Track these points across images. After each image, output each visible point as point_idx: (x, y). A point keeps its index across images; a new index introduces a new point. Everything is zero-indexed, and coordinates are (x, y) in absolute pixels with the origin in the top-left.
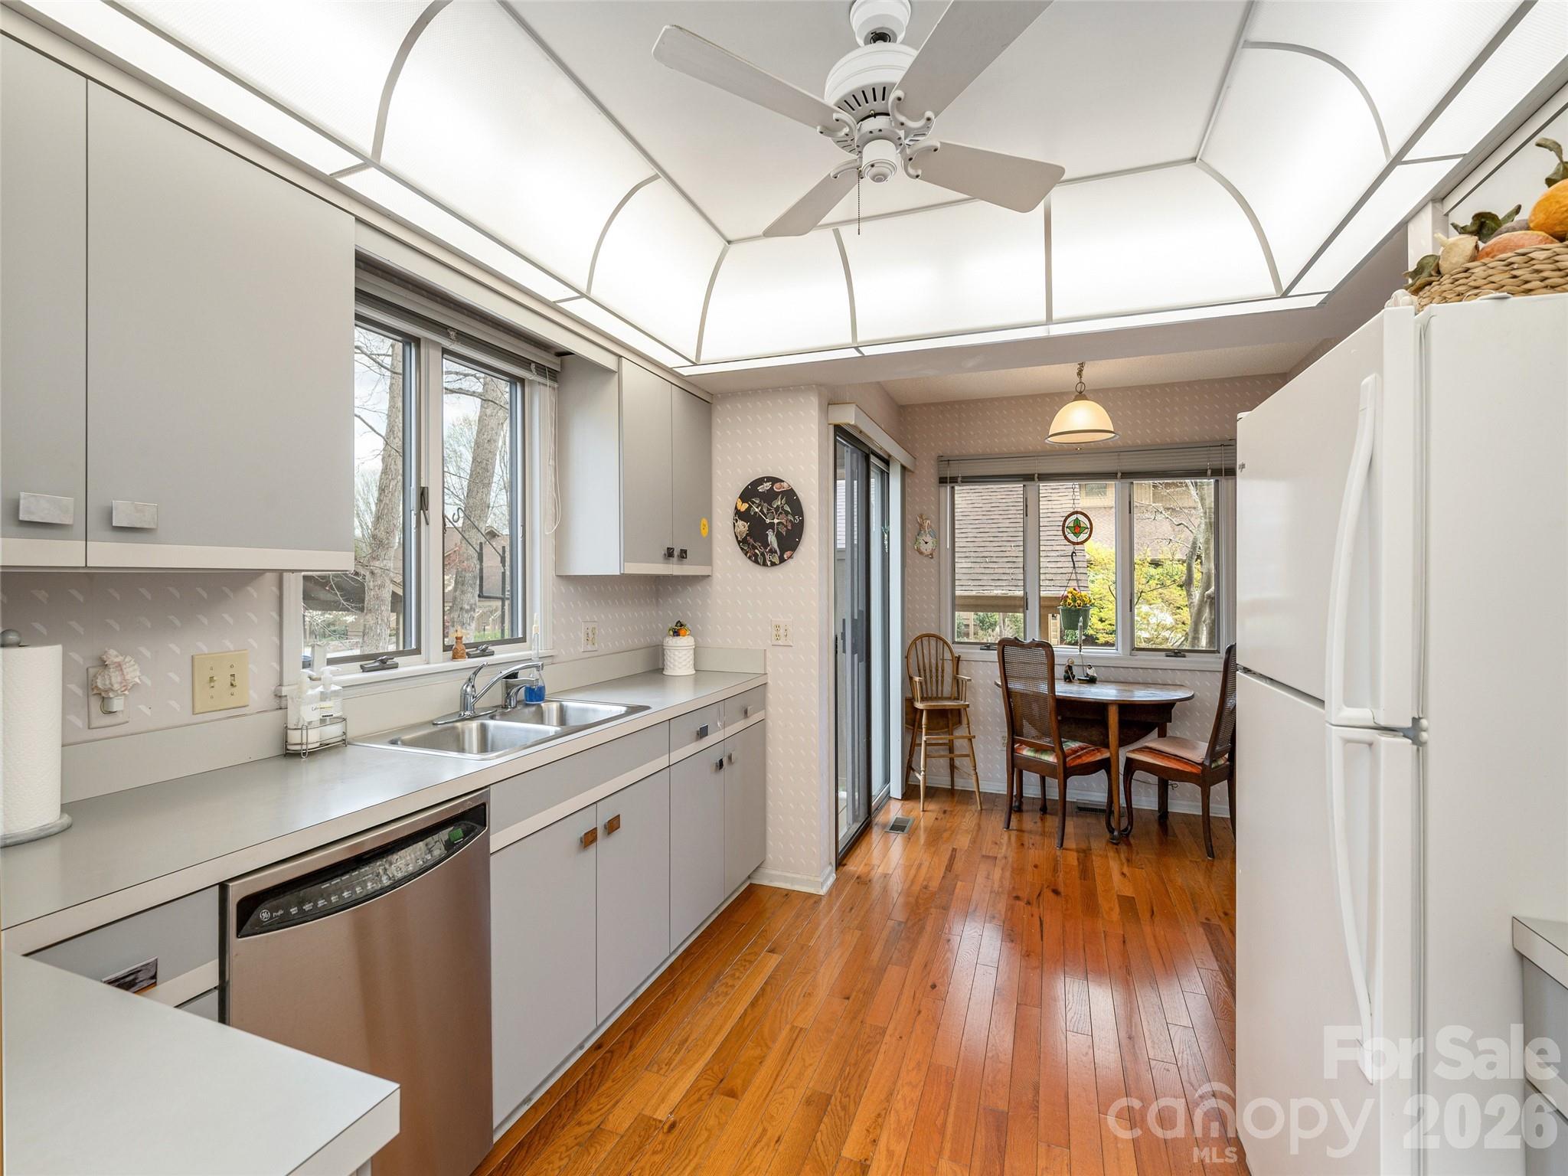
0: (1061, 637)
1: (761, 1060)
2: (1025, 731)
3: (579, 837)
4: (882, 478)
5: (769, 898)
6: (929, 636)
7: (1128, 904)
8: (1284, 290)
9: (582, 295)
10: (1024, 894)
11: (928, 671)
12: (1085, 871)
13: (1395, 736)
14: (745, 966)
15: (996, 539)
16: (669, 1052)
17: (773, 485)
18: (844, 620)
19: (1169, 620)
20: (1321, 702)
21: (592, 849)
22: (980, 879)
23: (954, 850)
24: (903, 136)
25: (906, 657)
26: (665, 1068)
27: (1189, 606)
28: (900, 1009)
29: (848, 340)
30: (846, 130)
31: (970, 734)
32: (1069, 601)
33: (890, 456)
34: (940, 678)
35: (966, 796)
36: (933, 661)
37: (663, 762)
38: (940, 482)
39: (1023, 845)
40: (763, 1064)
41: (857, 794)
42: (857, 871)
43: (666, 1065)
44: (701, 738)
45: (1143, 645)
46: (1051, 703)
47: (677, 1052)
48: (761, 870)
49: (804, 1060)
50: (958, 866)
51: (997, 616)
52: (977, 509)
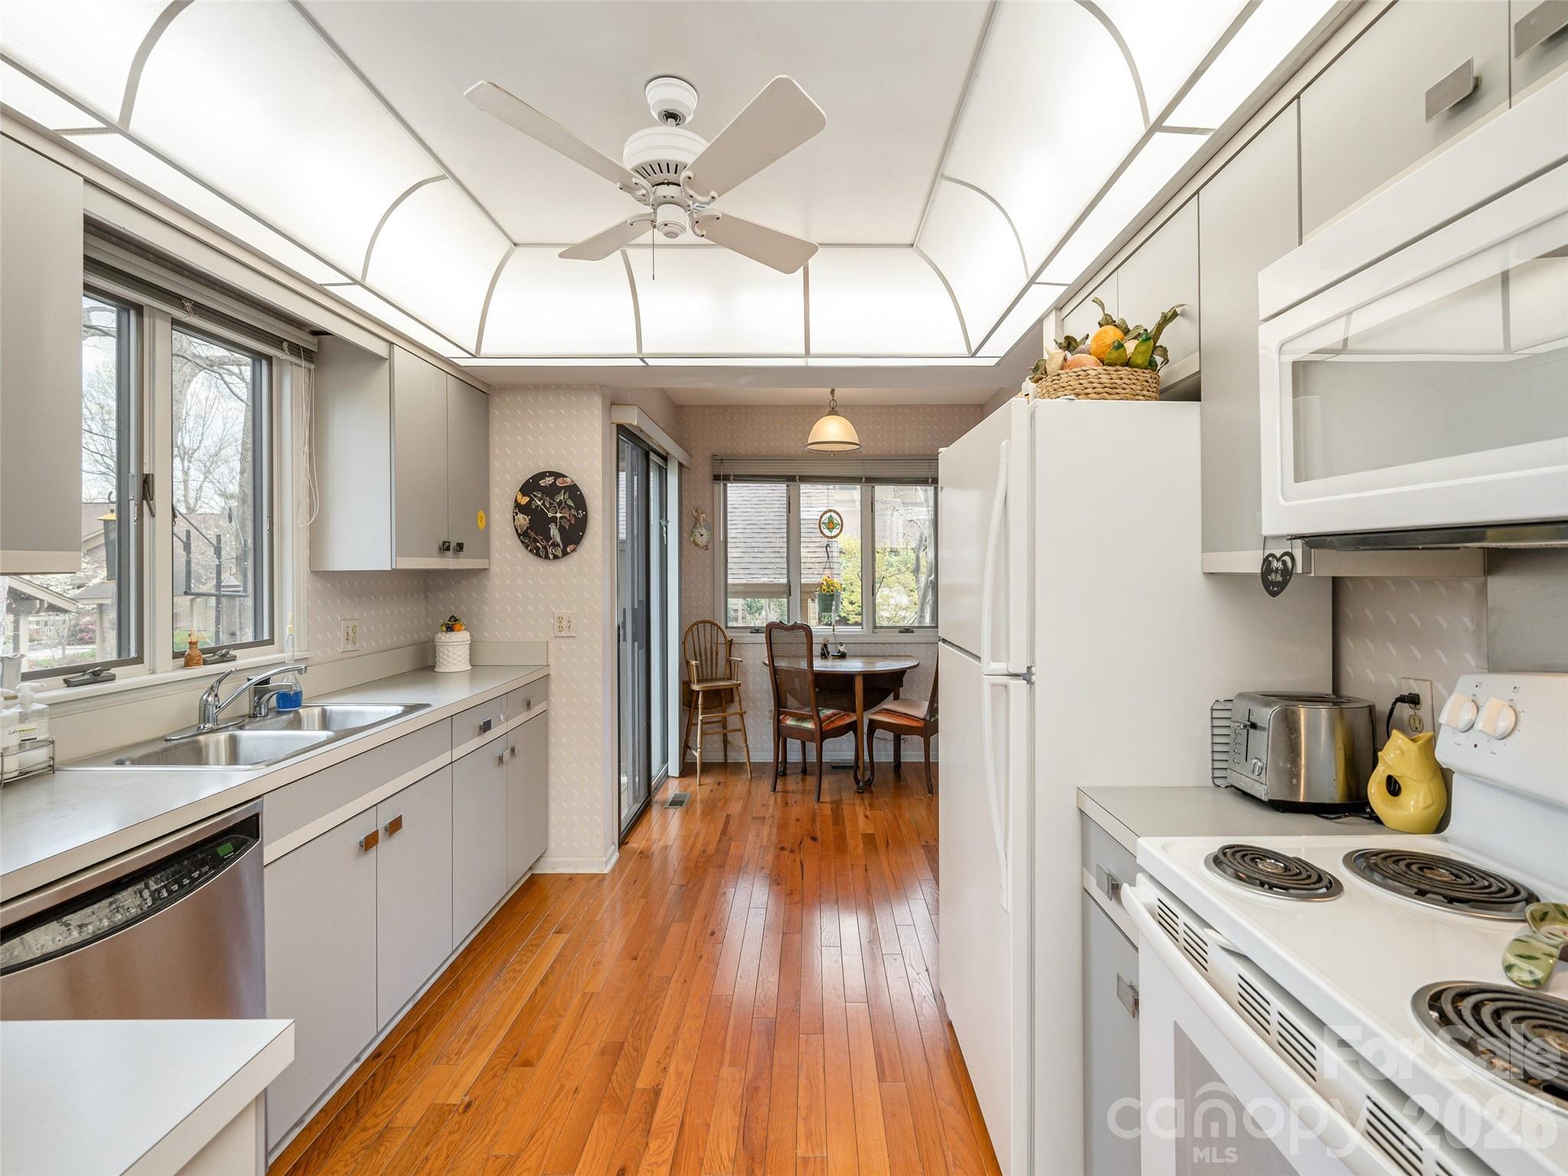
0: (819, 619)
1: (555, 1029)
2: (789, 703)
3: (359, 841)
4: (660, 473)
5: (552, 885)
6: (705, 622)
7: (869, 840)
8: (973, 351)
9: (355, 282)
10: (788, 845)
11: (703, 655)
12: (837, 818)
13: (1018, 680)
14: (532, 950)
15: (763, 531)
16: (458, 1043)
17: (555, 480)
18: (624, 610)
19: (904, 600)
20: (978, 658)
21: (373, 851)
22: (751, 837)
23: (728, 816)
24: (691, 204)
25: (683, 643)
26: (454, 1058)
27: (918, 589)
28: (684, 958)
29: (634, 350)
30: (644, 192)
31: (741, 709)
32: (824, 587)
33: (668, 453)
34: (714, 661)
35: (738, 767)
36: (708, 645)
37: (444, 759)
38: (714, 479)
39: (787, 803)
40: (556, 1032)
41: (637, 778)
42: (638, 847)
43: (456, 1055)
44: (484, 731)
45: (885, 624)
46: (810, 677)
47: (466, 1041)
48: (543, 859)
49: (596, 1019)
50: (733, 828)
51: (764, 601)
52: (747, 502)
